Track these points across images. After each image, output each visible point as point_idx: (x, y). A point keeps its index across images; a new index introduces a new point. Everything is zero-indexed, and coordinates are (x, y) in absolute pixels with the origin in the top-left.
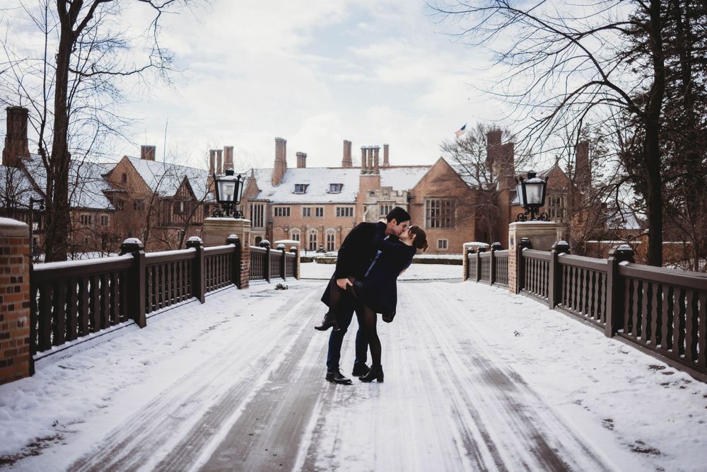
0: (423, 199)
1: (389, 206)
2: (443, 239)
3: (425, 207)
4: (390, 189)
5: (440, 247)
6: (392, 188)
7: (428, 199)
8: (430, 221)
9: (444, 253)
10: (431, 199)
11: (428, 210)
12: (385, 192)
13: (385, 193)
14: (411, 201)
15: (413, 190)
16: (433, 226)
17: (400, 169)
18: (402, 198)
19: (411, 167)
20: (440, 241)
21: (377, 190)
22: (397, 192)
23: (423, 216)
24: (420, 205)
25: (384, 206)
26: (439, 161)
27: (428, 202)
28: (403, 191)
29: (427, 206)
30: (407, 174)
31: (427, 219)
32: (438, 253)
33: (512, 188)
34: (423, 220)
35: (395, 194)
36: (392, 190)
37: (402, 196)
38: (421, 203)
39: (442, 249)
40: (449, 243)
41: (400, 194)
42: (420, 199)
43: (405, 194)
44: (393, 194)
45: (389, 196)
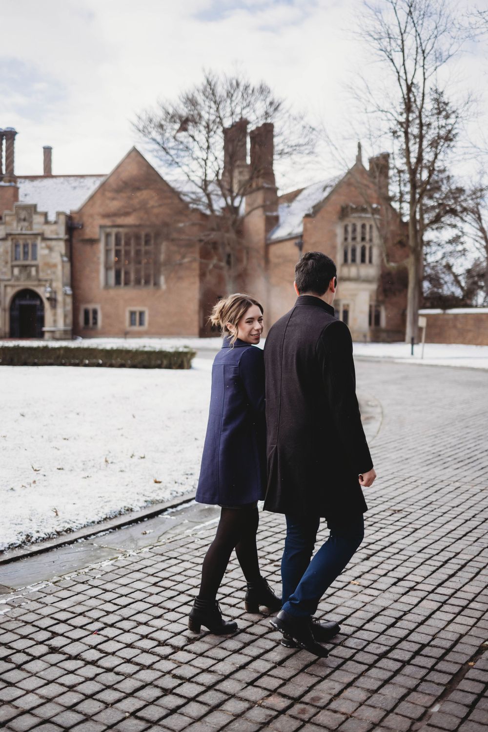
0: (97, 230)
1: (30, 242)
2: (137, 309)
3: (102, 246)
4: (32, 209)
5: (132, 323)
6: (35, 206)
7: (108, 230)
8: (112, 274)
9: (139, 335)
10: (114, 231)
11: (107, 252)
12: (23, 215)
13: (22, 217)
14: (76, 233)
15: (80, 212)
16: (118, 282)
17: (62, 179)
18: (54, 227)
19: (82, 176)
20: (132, 314)
21: (7, 212)
22: (46, 215)
23: (98, 264)
24: (93, 242)
25: (21, 242)
26: (129, 155)
27: (108, 235)
28: (59, 214)
29: (107, 244)
30: (75, 188)
31: (107, 268)
32: (126, 334)
33: (272, 211)
34: (98, 271)
35: (42, 219)
36: (36, 212)
37: (56, 223)
38: (96, 237)
39: (137, 328)
40: (150, 315)
41: (52, 217)
42: (93, 230)
43: (62, 219)
44: (38, 219)
45: (31, 223)
